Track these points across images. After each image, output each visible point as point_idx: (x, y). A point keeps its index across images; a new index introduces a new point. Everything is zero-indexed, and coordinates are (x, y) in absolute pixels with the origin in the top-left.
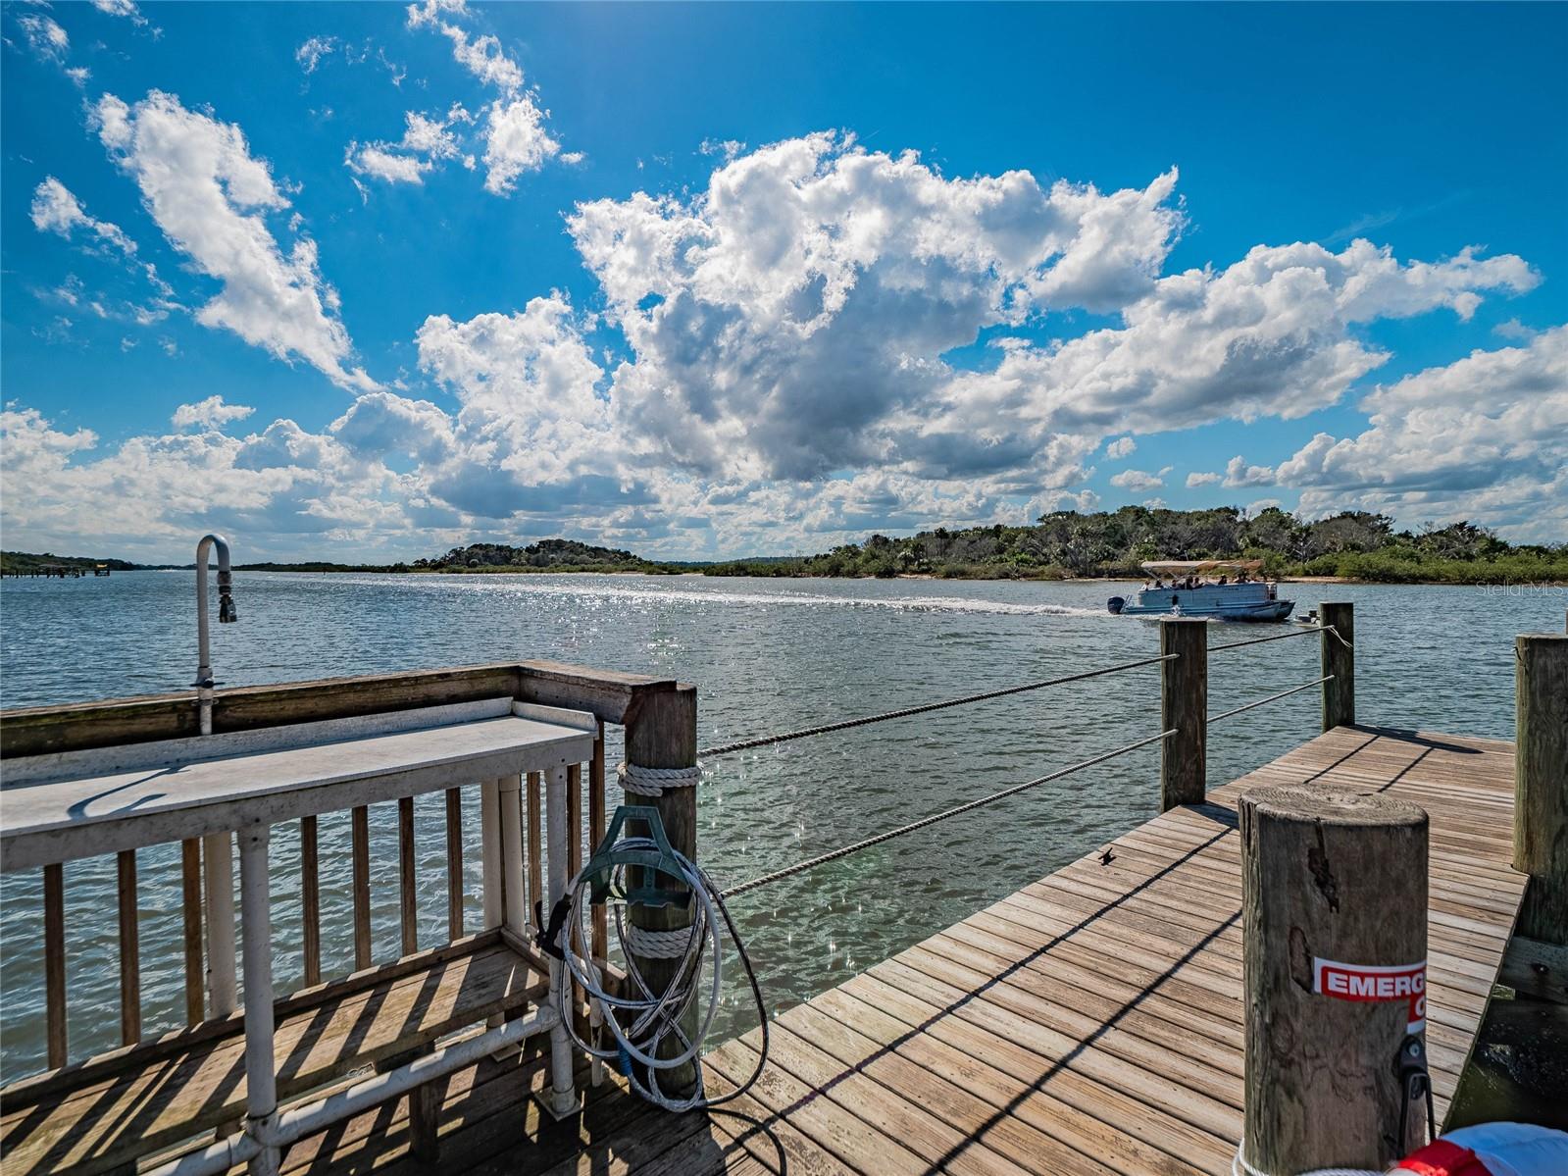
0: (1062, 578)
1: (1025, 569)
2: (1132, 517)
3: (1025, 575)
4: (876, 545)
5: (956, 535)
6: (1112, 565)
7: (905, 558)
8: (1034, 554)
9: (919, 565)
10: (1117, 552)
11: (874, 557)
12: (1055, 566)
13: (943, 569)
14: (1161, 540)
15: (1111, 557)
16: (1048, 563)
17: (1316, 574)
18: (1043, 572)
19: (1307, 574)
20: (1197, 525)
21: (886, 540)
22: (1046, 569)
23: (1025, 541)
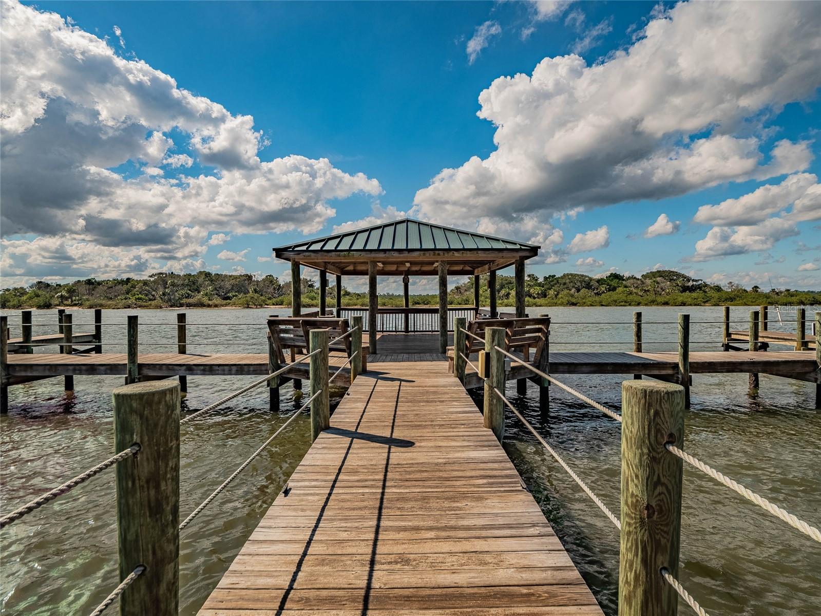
0: (161, 307)
1: (140, 303)
2: (203, 276)
3: (140, 307)
4: (39, 288)
5: (99, 283)
6: (190, 301)
7: (62, 296)
8: (146, 295)
9: (72, 301)
10: (193, 294)
11: (38, 296)
12: (158, 301)
13: (88, 303)
14: (216, 289)
15: (188, 296)
16: (155, 299)
17: (277, 305)
18: (151, 305)
19: (274, 304)
20: (232, 282)
21: (48, 285)
22: (153, 302)
23: (141, 288)
